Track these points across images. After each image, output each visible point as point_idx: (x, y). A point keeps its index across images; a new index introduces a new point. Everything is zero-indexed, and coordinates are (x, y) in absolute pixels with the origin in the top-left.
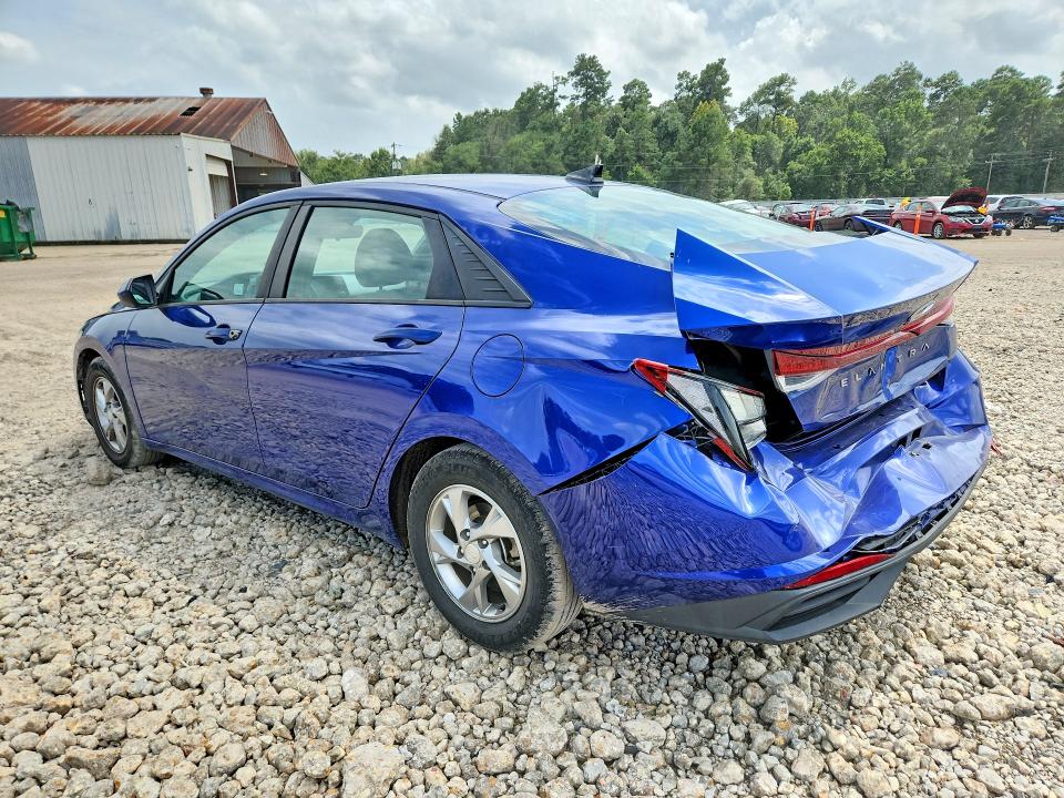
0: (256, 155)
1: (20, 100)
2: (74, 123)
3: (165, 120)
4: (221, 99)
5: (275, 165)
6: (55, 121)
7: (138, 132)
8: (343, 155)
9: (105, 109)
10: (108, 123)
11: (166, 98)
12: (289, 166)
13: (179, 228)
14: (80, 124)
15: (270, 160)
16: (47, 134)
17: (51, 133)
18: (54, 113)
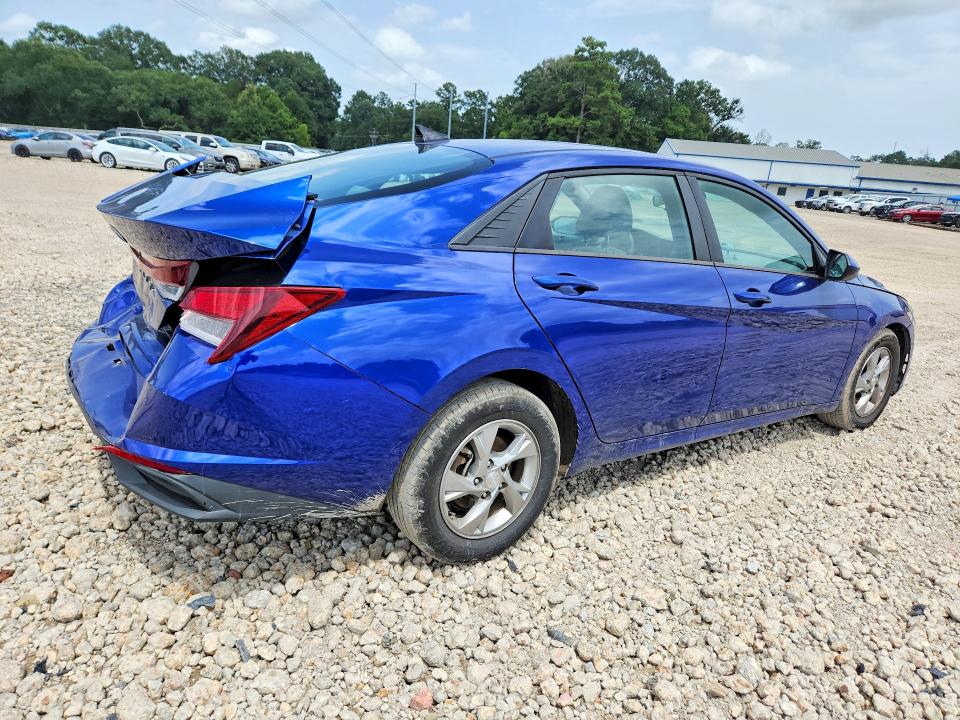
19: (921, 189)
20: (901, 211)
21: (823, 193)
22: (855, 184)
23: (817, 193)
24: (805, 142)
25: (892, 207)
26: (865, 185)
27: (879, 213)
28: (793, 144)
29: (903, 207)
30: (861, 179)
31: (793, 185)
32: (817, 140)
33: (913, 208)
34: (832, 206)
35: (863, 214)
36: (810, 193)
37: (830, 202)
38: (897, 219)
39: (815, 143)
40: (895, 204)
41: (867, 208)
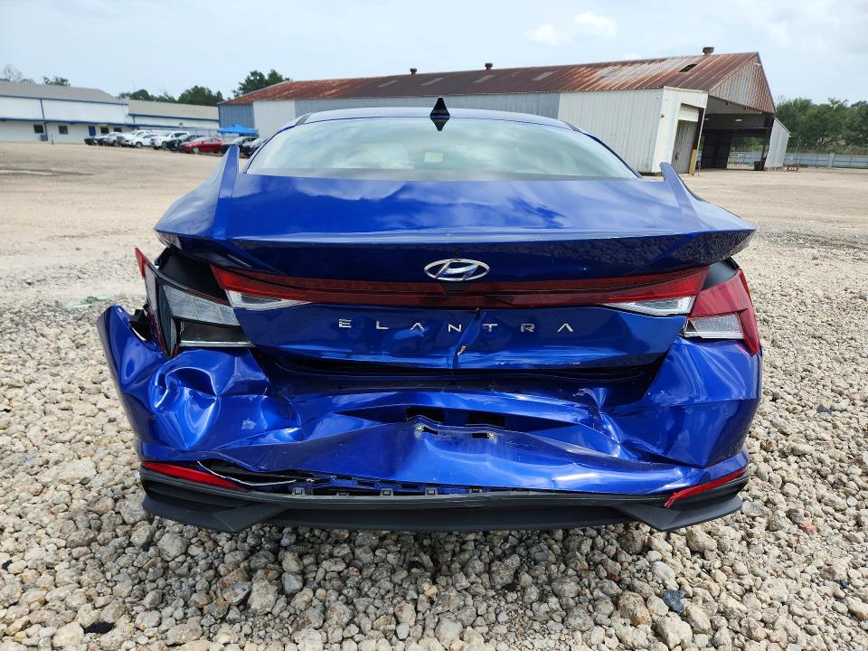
0: (731, 103)
1: (574, 67)
2: (601, 81)
3: (665, 76)
4: (719, 56)
5: (753, 112)
6: (589, 80)
7: (640, 88)
8: (836, 102)
9: (626, 69)
10: (623, 80)
11: (673, 58)
12: (764, 113)
13: (641, 163)
14: (603, 82)
15: (744, 107)
16: (581, 90)
17: (583, 90)
18: (591, 74)
19: (186, 124)
20: (189, 144)
21: (105, 131)
22: (130, 121)
23: (98, 131)
24: (52, 79)
25: (180, 141)
26: (138, 121)
27: (171, 146)
28: (40, 81)
29: (188, 140)
30: (134, 116)
31: (73, 123)
32: (64, 78)
33: (197, 141)
34: (123, 142)
35: (157, 148)
36: (92, 131)
37: (120, 138)
38: (189, 151)
39: (63, 81)
40: (181, 138)
41: (159, 143)
